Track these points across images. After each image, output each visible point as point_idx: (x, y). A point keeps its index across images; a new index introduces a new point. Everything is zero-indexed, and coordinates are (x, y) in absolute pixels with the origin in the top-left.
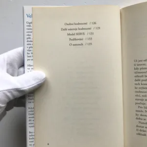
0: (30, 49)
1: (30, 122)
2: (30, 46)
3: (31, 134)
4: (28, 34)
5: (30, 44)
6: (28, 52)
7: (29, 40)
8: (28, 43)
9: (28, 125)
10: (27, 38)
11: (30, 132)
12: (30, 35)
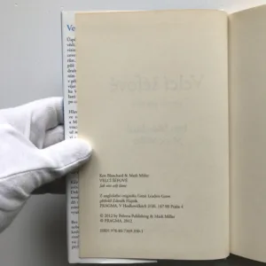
0: (74, 84)
1: (73, 205)
2: (72, 79)
3: (74, 225)
4: (69, 58)
5: (73, 76)
6: (70, 89)
8: (69, 74)
9: (70, 211)
10: (68, 66)
11: (73, 222)
12: (73, 61)
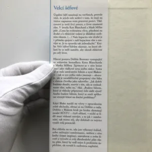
0: (57, 42)
1: (54, 118)
2: (56, 39)
4: (54, 26)
6: (55, 45)
7: (56, 32)
10: (54, 31)
11: (53, 129)
12: (57, 28)
